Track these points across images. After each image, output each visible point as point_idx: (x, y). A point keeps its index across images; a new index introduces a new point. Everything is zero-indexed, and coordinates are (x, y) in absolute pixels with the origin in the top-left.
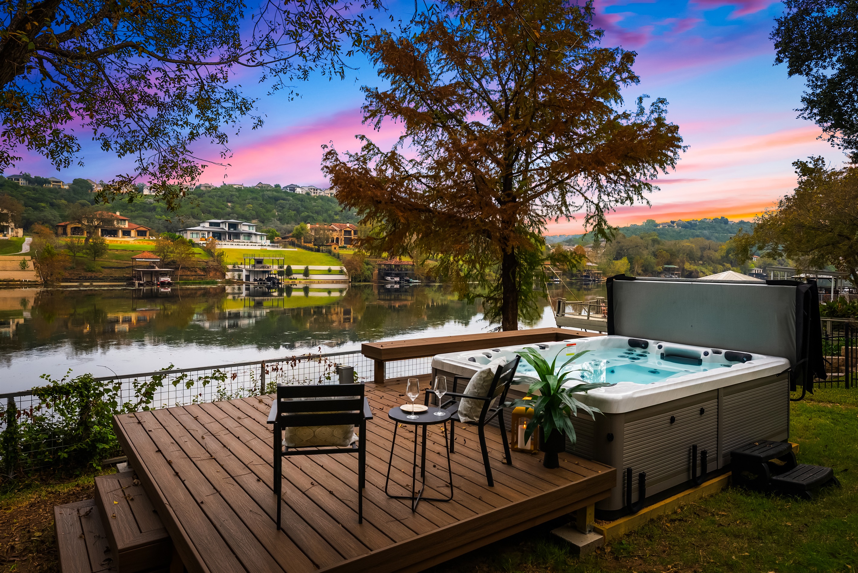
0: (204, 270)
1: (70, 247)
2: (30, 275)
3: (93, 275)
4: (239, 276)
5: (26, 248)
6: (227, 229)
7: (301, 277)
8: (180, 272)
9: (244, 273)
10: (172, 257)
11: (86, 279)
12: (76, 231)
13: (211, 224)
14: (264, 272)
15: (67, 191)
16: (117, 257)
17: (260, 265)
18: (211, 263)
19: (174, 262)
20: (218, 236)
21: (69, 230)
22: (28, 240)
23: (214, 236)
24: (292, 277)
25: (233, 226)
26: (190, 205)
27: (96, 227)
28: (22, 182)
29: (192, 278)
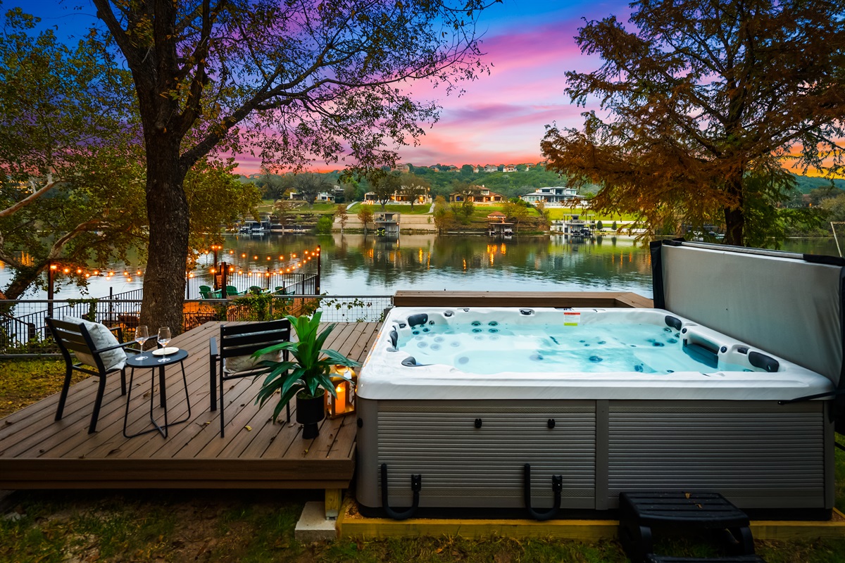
0: (535, 224)
1: (454, 209)
2: (432, 227)
3: (466, 227)
4: (560, 228)
5: (431, 210)
6: (554, 194)
7: (610, 229)
8: (518, 226)
9: (564, 227)
10: (514, 214)
11: (462, 230)
12: (460, 199)
13: (544, 191)
14: (579, 226)
15: (459, 173)
16: (480, 215)
17: (576, 221)
18: (540, 219)
19: (515, 218)
20: (548, 199)
21: (455, 199)
22: (433, 205)
23: (545, 199)
24: (602, 230)
25: (559, 191)
26: (532, 178)
27: (471, 195)
28: (437, 170)
29: (527, 230)
